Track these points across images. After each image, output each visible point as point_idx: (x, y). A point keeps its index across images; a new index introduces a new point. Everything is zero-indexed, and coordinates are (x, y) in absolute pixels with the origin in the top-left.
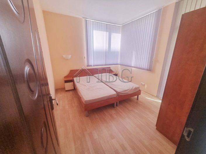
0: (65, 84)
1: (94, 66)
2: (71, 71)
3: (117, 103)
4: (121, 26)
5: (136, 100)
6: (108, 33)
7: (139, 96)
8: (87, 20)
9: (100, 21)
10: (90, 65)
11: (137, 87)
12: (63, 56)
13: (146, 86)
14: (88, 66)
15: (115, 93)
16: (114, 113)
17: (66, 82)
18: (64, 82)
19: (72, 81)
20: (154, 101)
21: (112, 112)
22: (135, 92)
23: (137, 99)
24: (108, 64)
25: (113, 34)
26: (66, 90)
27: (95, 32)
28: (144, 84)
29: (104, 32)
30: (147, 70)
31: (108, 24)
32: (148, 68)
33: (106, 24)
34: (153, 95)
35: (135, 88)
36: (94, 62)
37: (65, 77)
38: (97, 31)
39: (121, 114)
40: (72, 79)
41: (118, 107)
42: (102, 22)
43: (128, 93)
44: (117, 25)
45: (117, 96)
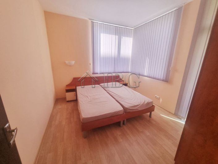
0: (66, 93)
1: (100, 74)
2: (75, 79)
3: (124, 121)
4: (133, 29)
5: (148, 118)
6: (117, 37)
7: (153, 112)
8: (94, 21)
9: (108, 23)
10: (97, 72)
11: (149, 102)
12: (66, 62)
13: (161, 100)
14: (94, 73)
15: (122, 109)
16: (120, 135)
17: (68, 91)
18: (65, 91)
19: (75, 90)
20: (171, 120)
21: (117, 132)
22: (147, 108)
23: (150, 116)
24: (116, 72)
25: (123, 37)
26: (67, 100)
27: (102, 35)
28: (158, 97)
29: (113, 35)
30: (163, 80)
31: (118, 27)
32: (164, 78)
33: (116, 26)
34: (170, 112)
35: (147, 103)
36: (101, 70)
37: (67, 86)
38: (105, 34)
39: (128, 136)
40: (75, 88)
41: (125, 127)
42: (111, 24)
43: (137, 109)
44: (129, 28)
45: (124, 113)
